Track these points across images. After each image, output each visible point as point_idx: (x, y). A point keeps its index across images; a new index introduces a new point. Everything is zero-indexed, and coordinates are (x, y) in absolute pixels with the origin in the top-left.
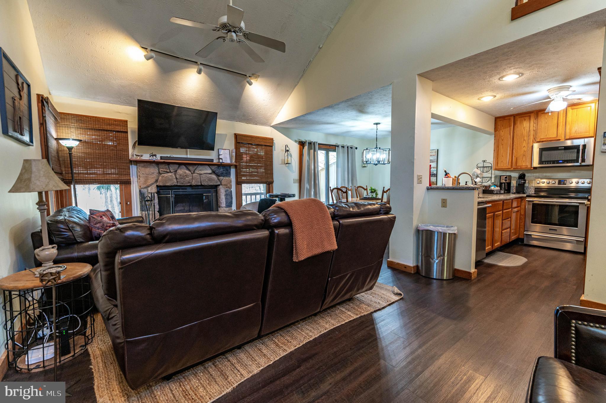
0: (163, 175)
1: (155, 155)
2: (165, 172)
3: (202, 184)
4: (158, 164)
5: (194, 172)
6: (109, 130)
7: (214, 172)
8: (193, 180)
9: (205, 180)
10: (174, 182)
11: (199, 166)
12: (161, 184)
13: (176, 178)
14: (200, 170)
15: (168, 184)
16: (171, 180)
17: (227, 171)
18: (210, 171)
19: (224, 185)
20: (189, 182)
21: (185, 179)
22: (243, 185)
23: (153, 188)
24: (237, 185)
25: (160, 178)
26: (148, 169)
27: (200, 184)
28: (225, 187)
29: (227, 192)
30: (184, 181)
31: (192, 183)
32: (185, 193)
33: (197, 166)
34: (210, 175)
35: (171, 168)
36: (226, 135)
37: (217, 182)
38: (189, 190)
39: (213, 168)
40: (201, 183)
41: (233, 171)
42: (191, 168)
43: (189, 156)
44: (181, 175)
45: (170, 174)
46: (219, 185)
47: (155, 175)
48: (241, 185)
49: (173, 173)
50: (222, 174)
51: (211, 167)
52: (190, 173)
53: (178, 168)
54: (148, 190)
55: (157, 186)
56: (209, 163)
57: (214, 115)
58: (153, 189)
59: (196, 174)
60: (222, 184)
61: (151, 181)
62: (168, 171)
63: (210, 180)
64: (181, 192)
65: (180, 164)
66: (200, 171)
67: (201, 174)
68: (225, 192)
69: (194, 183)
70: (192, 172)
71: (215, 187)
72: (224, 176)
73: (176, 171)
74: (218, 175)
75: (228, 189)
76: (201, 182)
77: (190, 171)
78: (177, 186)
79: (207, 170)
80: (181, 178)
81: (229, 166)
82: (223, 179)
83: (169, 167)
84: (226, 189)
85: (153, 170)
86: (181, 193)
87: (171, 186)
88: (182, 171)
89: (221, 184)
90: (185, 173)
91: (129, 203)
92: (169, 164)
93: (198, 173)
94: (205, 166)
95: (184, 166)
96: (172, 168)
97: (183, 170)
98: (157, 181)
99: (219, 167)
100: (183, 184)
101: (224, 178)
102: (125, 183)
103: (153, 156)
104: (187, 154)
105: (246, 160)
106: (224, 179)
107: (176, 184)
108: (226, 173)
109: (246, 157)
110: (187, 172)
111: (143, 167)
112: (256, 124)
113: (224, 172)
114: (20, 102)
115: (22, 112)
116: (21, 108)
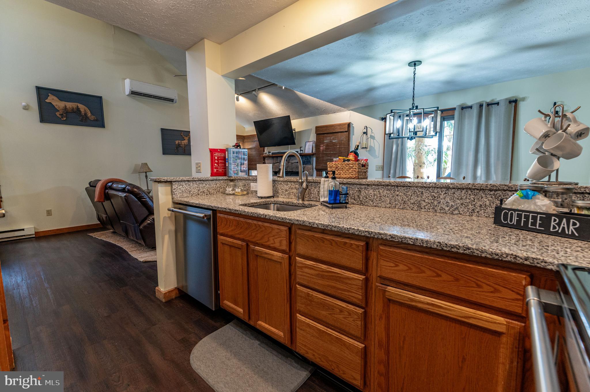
1: (270, 152)
2: (276, 163)
6: (254, 141)
8: (288, 168)
11: (291, 157)
12: (274, 170)
14: (292, 160)
15: (277, 170)
16: (278, 168)
17: (308, 159)
24: (317, 172)
25: (274, 166)
26: (269, 161)
27: (291, 171)
34: (297, 164)
36: (312, 129)
41: (314, 161)
45: (278, 164)
50: (304, 162)
53: (281, 159)
57: (288, 118)
69: (288, 170)
70: (288, 161)
72: (306, 164)
81: (311, 156)
83: (277, 160)
92: (276, 157)
93: (291, 162)
101: (306, 166)
104: (288, 149)
105: (323, 149)
109: (323, 146)
112: (335, 113)
113: (306, 161)
114: (182, 141)
115: (185, 144)
116: (183, 143)
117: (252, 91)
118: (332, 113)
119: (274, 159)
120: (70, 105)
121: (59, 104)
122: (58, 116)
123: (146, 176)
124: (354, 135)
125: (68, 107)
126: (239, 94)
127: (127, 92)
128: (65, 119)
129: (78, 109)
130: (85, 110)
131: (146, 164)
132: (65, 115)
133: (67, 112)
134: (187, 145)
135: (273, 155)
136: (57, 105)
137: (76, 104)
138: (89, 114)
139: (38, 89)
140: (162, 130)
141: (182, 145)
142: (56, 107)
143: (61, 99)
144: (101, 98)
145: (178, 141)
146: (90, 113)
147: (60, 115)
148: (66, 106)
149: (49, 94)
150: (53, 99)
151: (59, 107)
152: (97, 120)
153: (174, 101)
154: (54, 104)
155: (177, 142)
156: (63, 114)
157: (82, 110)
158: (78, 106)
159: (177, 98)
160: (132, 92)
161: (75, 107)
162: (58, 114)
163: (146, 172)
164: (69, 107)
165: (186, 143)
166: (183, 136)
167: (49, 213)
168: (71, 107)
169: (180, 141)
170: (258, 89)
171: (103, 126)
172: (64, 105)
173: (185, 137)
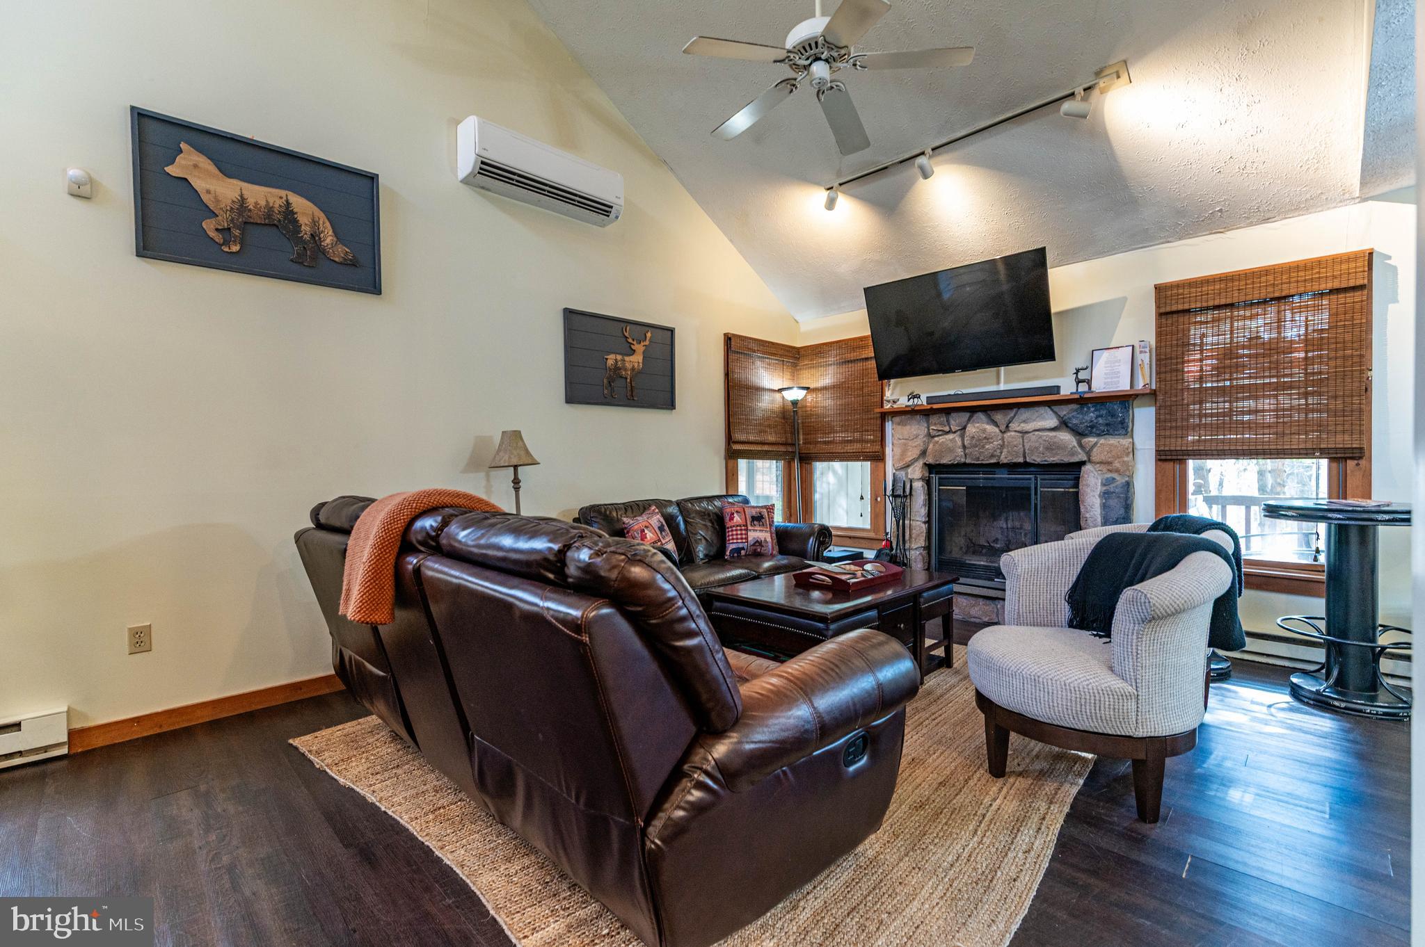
0: (936, 439)
1: (918, 397)
2: (940, 433)
3: (1028, 460)
4: (928, 415)
5: (1007, 427)
6: (855, 360)
7: (1064, 424)
8: (1005, 450)
9: (1037, 448)
10: (958, 456)
11: (1022, 410)
12: (930, 460)
13: (964, 447)
14: (1024, 421)
15: (944, 461)
16: (951, 450)
17: (1113, 416)
18: (1052, 422)
19: (1101, 463)
20: (992, 456)
21: (983, 447)
22: (1190, 462)
23: (917, 469)
24: (1159, 463)
25: (931, 446)
26: (908, 427)
27: (1021, 460)
28: (1104, 468)
29: (1111, 488)
30: (980, 453)
31: (999, 457)
32: (990, 484)
33: (1015, 410)
34: (1052, 434)
35: (952, 422)
36: (1125, 299)
37: (1073, 454)
38: (1002, 475)
39: (1064, 411)
40: (1025, 457)
41: (1144, 419)
42: (999, 417)
43: (1002, 387)
44: (973, 437)
45: (951, 436)
46: (1083, 463)
47: (919, 442)
48: (1182, 462)
49: (958, 433)
50: (1092, 427)
51: (1056, 408)
52: (997, 430)
53: (969, 420)
54: (907, 474)
55: (925, 464)
56: (1048, 399)
57: (1038, 259)
58: (916, 472)
59: (1013, 433)
60: (1093, 458)
61: (913, 453)
62: (947, 429)
63: (1051, 447)
64: (981, 479)
65: (973, 410)
66: (1022, 425)
67: (1027, 432)
68: (1103, 485)
69: (1004, 459)
70: (1003, 428)
71: (1074, 469)
72: (1099, 435)
73: (964, 428)
74: (1079, 434)
75: (1115, 475)
76: (1024, 453)
77: (997, 426)
78: (965, 464)
79: (1044, 419)
80: (976, 446)
81: (1125, 400)
82: (1096, 444)
83: (948, 421)
84: (1109, 475)
85: (917, 429)
86: (981, 483)
87: (953, 465)
88: (979, 427)
89: (1089, 461)
90: (984, 431)
91: (879, 499)
92: (948, 412)
93: (1018, 429)
94: (1037, 409)
95: (981, 416)
96: (956, 421)
97: (978, 425)
98: (924, 453)
99: (1082, 408)
100: (978, 459)
101: (1102, 441)
102: (877, 458)
103: (914, 397)
104: (998, 383)
105: (1201, 370)
106: (1103, 446)
107: (963, 460)
108: (1107, 425)
109: (1201, 360)
110: (990, 428)
111: (899, 424)
112: (1266, 220)
113: (1101, 421)
114: (627, 358)
115: (633, 369)
116: (628, 366)
117: (901, 162)
118: (1251, 224)
119: (934, 419)
120: (259, 196)
121: (219, 190)
122: (212, 234)
123: (516, 482)
125: (251, 202)
126: (836, 185)
127: (466, 164)
128: (235, 248)
129: (288, 212)
130: (314, 223)
131: (517, 435)
132: (237, 232)
133: (245, 223)
134: (640, 372)
135: (935, 406)
136: (208, 192)
137: (283, 193)
138: (328, 239)
139: (141, 117)
140: (569, 314)
141: (626, 370)
142: (205, 198)
143: (227, 170)
144: (372, 179)
145: (612, 356)
146: (331, 232)
147: (217, 230)
148: (243, 199)
149: (183, 145)
150: (196, 166)
151: (217, 201)
152: (353, 264)
153: (613, 211)
154: (198, 184)
155: (611, 359)
156: (229, 229)
157: (304, 220)
158: (288, 203)
159: (621, 202)
160: (483, 163)
161: (277, 203)
162: (209, 226)
163: (516, 467)
164: (256, 203)
165: (636, 365)
166: (630, 340)
167: (140, 640)
168: (263, 203)
169: (619, 357)
170: (933, 150)
171: (373, 286)
172: (235, 195)
173: (635, 343)
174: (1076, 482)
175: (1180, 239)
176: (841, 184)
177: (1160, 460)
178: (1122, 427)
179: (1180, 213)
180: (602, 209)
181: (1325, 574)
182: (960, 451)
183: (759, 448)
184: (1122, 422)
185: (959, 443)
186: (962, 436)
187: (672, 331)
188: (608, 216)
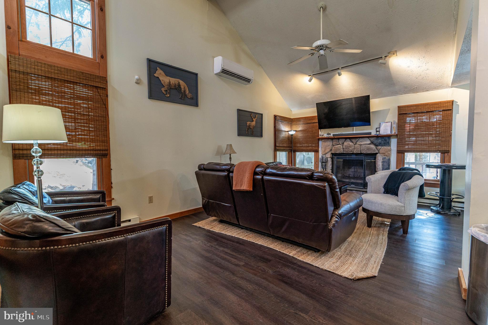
0: (335, 146)
1: (330, 134)
2: (336, 145)
3: (362, 152)
4: (333, 139)
5: (356, 143)
6: (310, 123)
7: (372, 143)
8: (355, 150)
9: (364, 149)
10: (341, 151)
11: (360, 139)
12: (333, 152)
13: (343, 148)
14: (361, 142)
15: (337, 152)
16: (339, 149)
17: (386, 141)
18: (369, 142)
19: (382, 153)
20: (351, 151)
21: (349, 149)
22: (406, 153)
23: (329, 154)
24: (398, 154)
25: (333, 148)
26: (327, 143)
27: (360, 152)
28: (383, 155)
29: (385, 160)
30: (348, 150)
31: (353, 151)
32: (350, 159)
33: (358, 138)
34: (369, 145)
35: (340, 142)
36: (389, 109)
37: (375, 151)
38: (354, 157)
39: (372, 139)
40: (361, 152)
41: (394, 142)
42: (354, 140)
43: (354, 132)
44: (346, 146)
45: (339, 145)
46: (377, 153)
47: (330, 147)
48: (404, 153)
49: (342, 145)
50: (380, 144)
51: (370, 138)
52: (353, 144)
53: (345, 141)
54: (326, 156)
55: (331, 153)
56: (368, 136)
57: (367, 99)
58: (329, 155)
59: (358, 145)
60: (380, 152)
61: (328, 150)
62: (338, 143)
63: (369, 149)
64: (348, 157)
65: (346, 138)
66: (360, 143)
67: (362, 145)
68: (383, 159)
69: (355, 152)
70: (355, 143)
71: (374, 155)
72: (382, 146)
73: (343, 143)
74: (376, 145)
75: (386, 157)
76: (361, 150)
77: (353, 143)
78: (343, 153)
79: (366, 141)
80: (347, 148)
81: (389, 137)
82: (381, 148)
83: (339, 141)
84: (384, 157)
85: (329, 143)
86: (347, 159)
87: (340, 154)
88: (348, 143)
89: (379, 153)
90: (349, 144)
91: (317, 163)
92: (339, 139)
93: (359, 144)
94: (365, 138)
95: (348, 140)
96: (341, 141)
97: (347, 142)
98: (331, 150)
99: (377, 139)
100: (347, 152)
101: (383, 147)
102: (317, 151)
103: (329, 134)
104: (353, 131)
105: (410, 129)
106: (383, 149)
107: (343, 152)
108: (384, 143)
109: (410, 127)
110: (351, 143)
111: (324, 142)
112: (427, 91)
113: (382, 142)
114: (252, 123)
115: (253, 126)
116: (252, 125)
117: (332, 70)
118: (423, 91)
119: (334, 141)
120: (173, 81)
121: (165, 79)
122: (164, 92)
123: (230, 157)
124: (458, 113)
125: (171, 82)
126: (312, 75)
127: (217, 69)
128: (168, 95)
129: (179, 85)
130: (184, 88)
131: (231, 145)
132: (169, 91)
133: (170, 88)
135: (335, 137)
136: (163, 80)
137: (178, 80)
138: (187, 92)
139: (150, 61)
140: (239, 110)
141: (251, 126)
142: (162, 82)
144: (196, 75)
145: (248, 122)
146: (188, 90)
147: (165, 91)
148: (170, 82)
149: (158, 68)
150: (160, 74)
151: (165, 83)
152: (192, 99)
153: (251, 81)
154: (161, 78)
156: (167, 90)
157: (182, 87)
158: (179, 83)
159: (253, 79)
160: (223, 70)
161: (177, 83)
162: (163, 89)
163: (230, 154)
164: (173, 83)
165: (254, 125)
166: (252, 118)
167: (151, 200)
168: (174, 83)
169: (250, 123)
170: (341, 68)
171: (195, 104)
172: (168, 81)
173: (253, 118)
174: (375, 159)
175: (405, 94)
176: (313, 75)
177: (398, 153)
178: (388, 144)
179: (406, 88)
180: (248, 80)
181: (440, 182)
182: (342, 150)
183: (282, 148)
184: (388, 143)
185: (342, 147)
186: (343, 146)
187: (262, 115)
188: (249, 83)
